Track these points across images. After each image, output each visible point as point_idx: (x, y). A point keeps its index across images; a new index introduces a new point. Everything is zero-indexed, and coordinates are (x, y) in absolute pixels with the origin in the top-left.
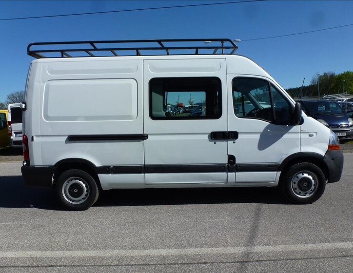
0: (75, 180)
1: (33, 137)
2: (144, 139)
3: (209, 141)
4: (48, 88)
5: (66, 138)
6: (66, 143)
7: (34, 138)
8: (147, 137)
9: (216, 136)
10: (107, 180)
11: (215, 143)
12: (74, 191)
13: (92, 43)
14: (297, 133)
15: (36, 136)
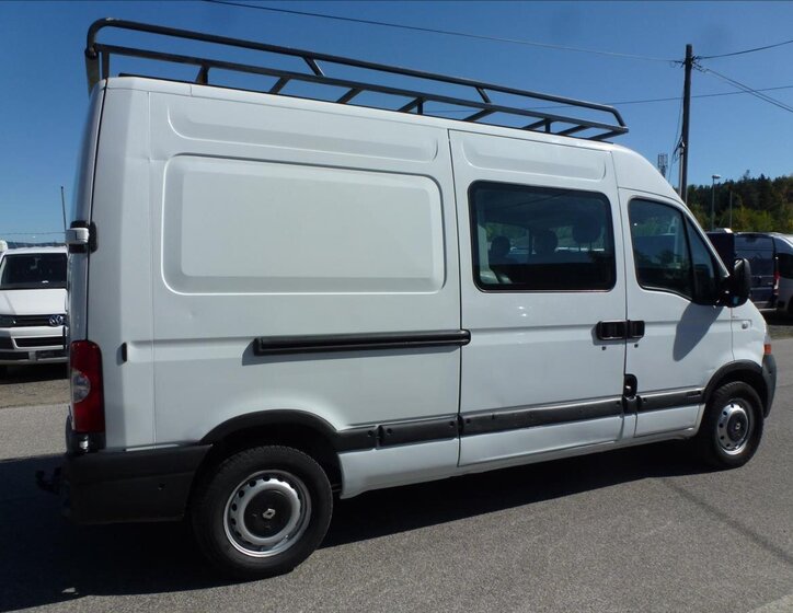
0: (267, 479)
1: (124, 347)
2: (461, 344)
3: (595, 344)
4: (176, 180)
5: (243, 347)
6: (244, 364)
7: (131, 350)
8: (468, 337)
9: (606, 332)
10: (361, 468)
11: (604, 348)
12: (265, 515)
13: (309, 57)
14: (726, 321)
15: (138, 343)
